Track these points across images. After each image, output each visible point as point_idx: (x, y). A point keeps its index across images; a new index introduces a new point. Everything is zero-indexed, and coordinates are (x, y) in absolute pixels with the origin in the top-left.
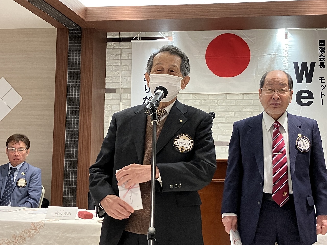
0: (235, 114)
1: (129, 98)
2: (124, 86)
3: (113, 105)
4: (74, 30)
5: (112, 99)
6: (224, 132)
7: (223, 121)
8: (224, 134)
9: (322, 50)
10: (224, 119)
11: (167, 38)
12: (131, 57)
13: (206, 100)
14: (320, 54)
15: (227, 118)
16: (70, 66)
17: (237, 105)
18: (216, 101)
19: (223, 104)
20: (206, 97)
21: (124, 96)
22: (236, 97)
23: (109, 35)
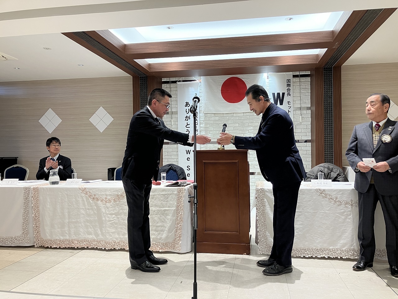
0: (239, 125)
1: (177, 117)
2: (174, 110)
3: (167, 121)
4: (143, 77)
5: (167, 118)
9: (289, 85)
11: (198, 80)
12: (177, 92)
13: (222, 117)
14: (288, 88)
16: (141, 99)
17: (240, 119)
18: (228, 117)
19: (232, 119)
20: (222, 115)
21: (174, 116)
22: (239, 115)
23: (163, 80)
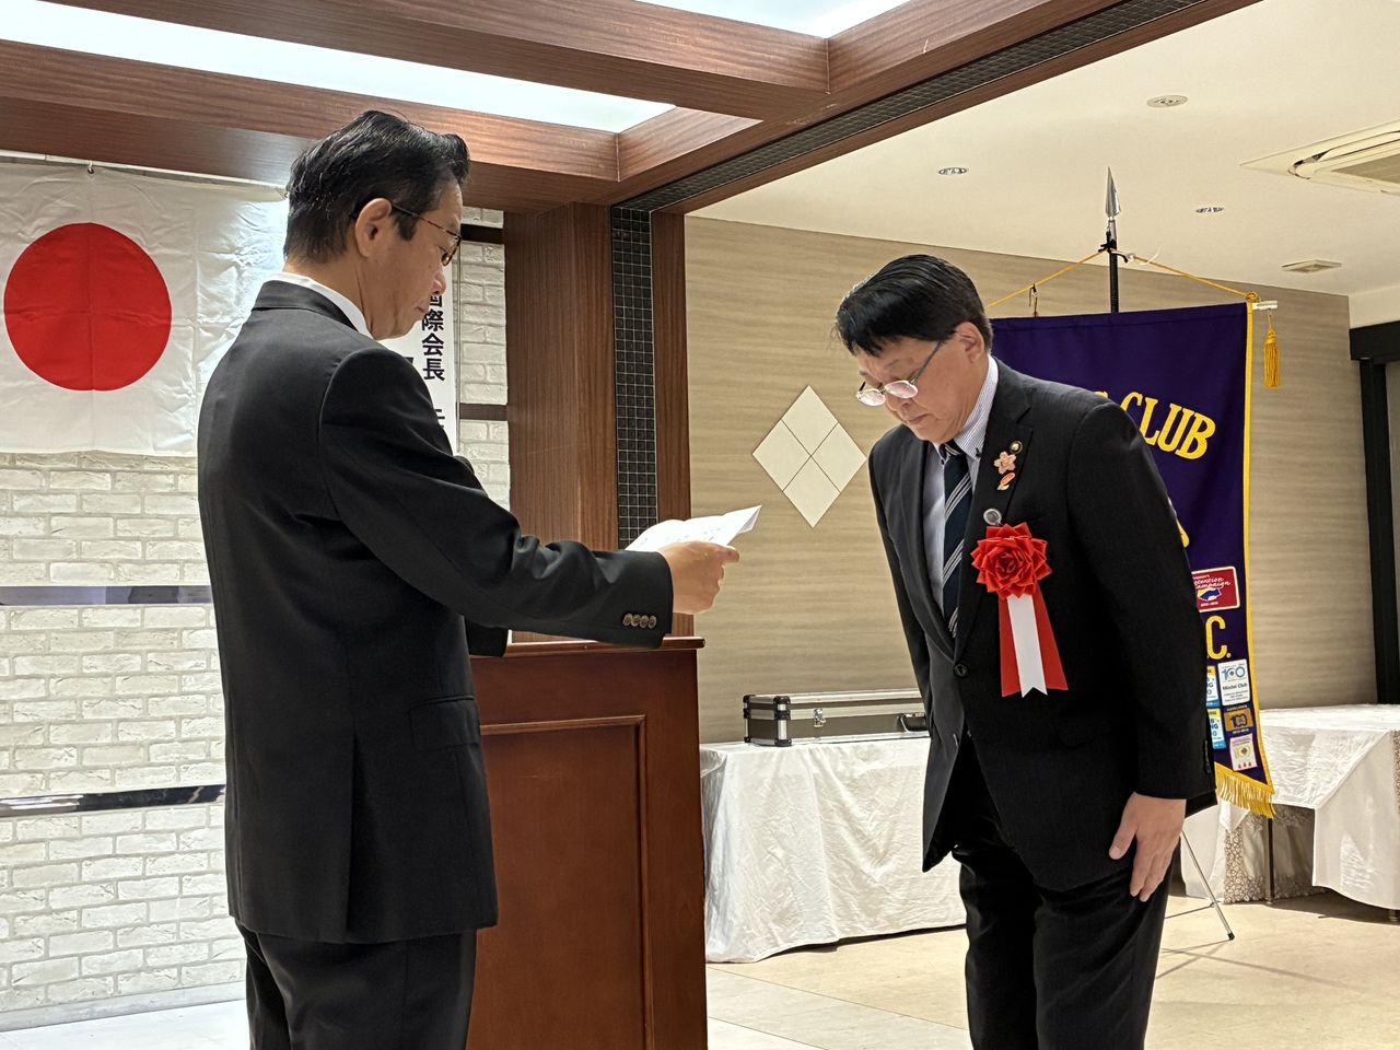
6: (74, 550)
7: (69, 506)
8: (75, 556)
10: (72, 500)
15: (85, 497)
